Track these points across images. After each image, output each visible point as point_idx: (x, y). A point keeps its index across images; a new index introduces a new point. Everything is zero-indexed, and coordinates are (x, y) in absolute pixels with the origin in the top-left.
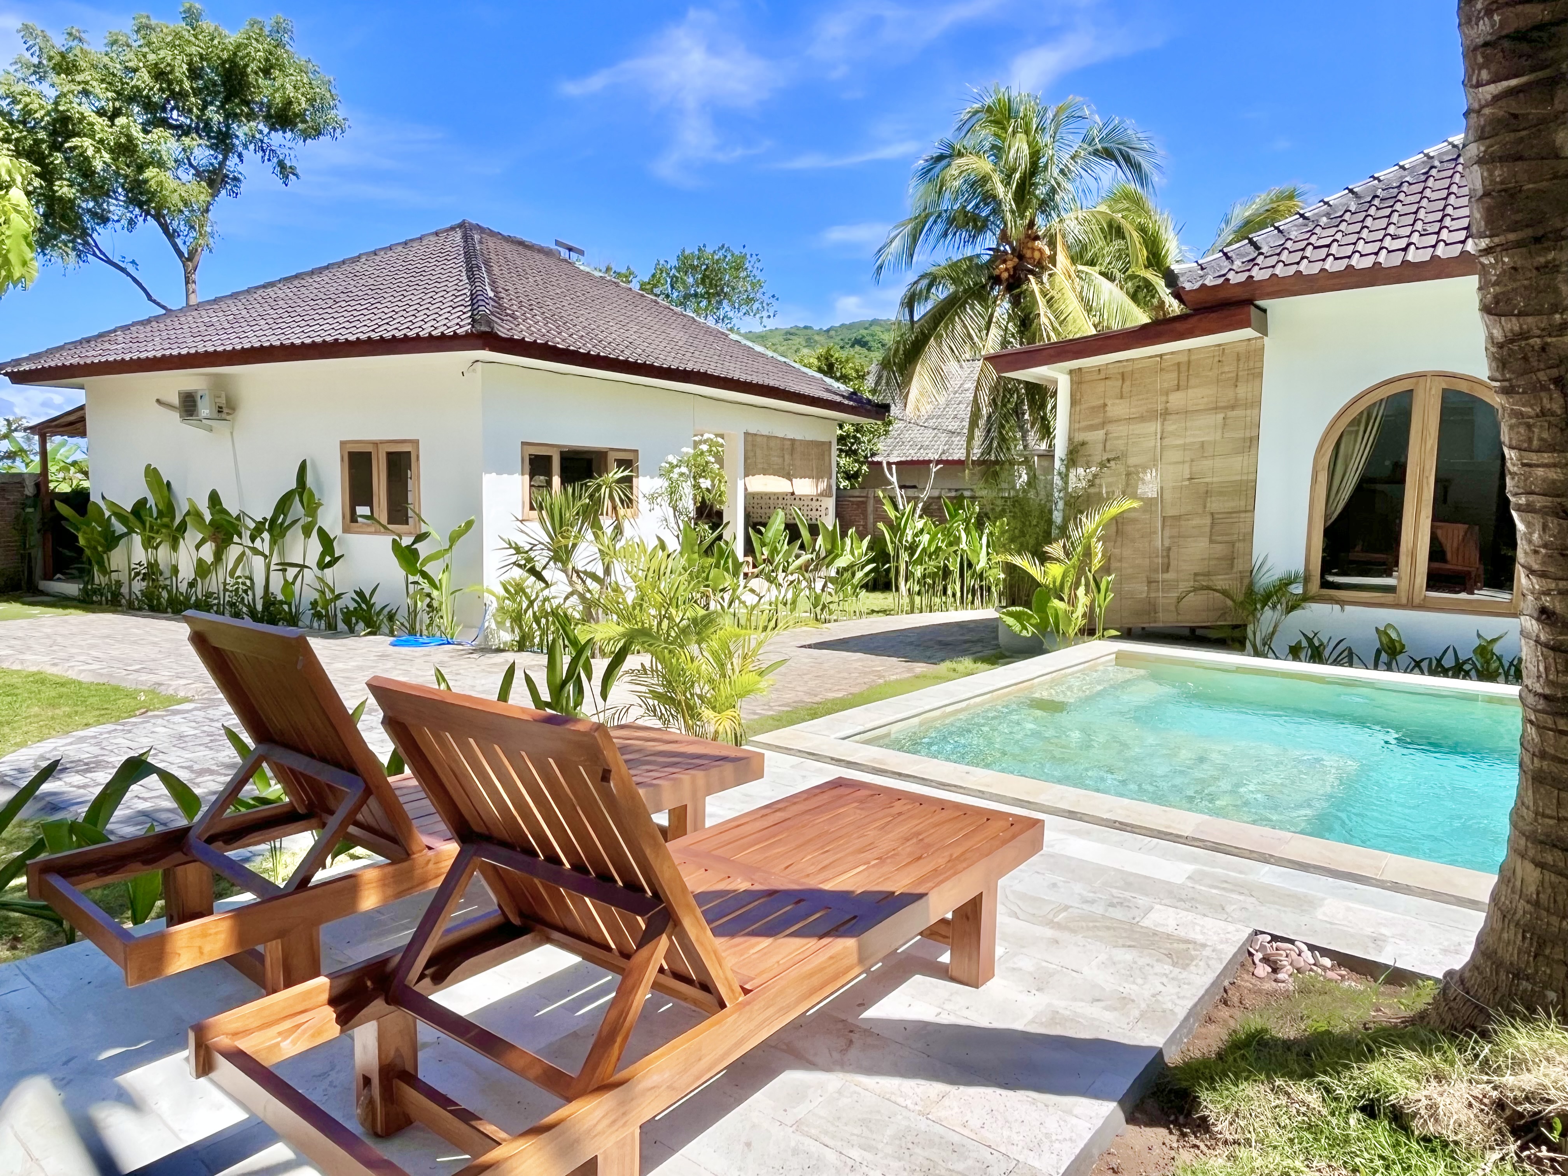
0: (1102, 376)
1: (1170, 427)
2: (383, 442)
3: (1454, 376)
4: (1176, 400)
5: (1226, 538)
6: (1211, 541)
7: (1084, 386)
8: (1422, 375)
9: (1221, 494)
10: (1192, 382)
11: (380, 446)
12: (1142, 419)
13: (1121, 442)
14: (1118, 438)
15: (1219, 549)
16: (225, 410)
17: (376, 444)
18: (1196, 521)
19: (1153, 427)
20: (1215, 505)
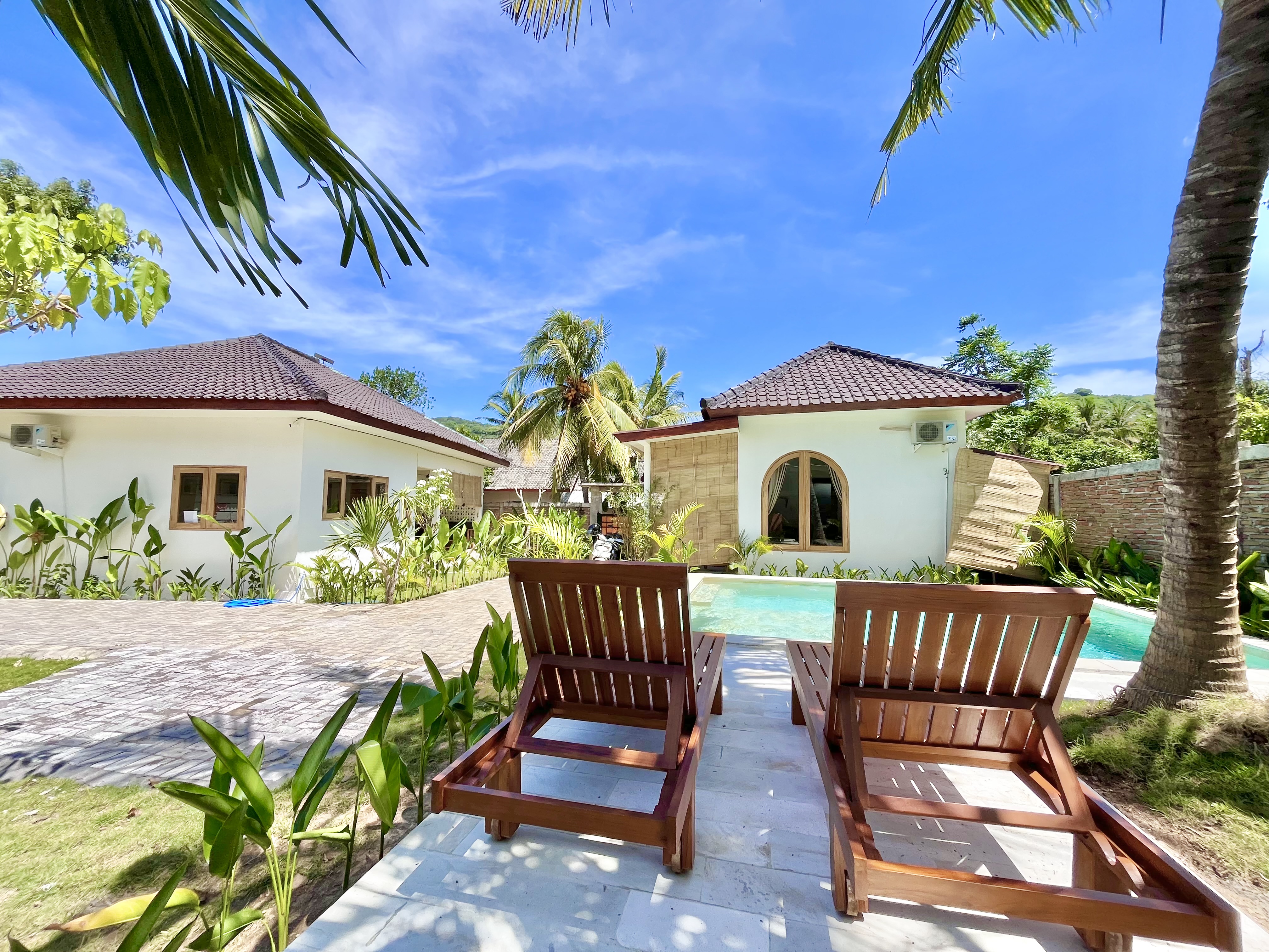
0: (666, 446)
1: (699, 471)
2: (214, 467)
3: (813, 452)
4: (701, 458)
5: (726, 522)
6: (721, 524)
7: (657, 451)
8: (802, 451)
9: (724, 502)
10: (709, 450)
11: (211, 470)
12: (686, 467)
13: (677, 477)
14: (675, 475)
15: (724, 528)
16: (59, 441)
17: (207, 468)
18: (713, 515)
19: (692, 471)
20: (722, 507)
